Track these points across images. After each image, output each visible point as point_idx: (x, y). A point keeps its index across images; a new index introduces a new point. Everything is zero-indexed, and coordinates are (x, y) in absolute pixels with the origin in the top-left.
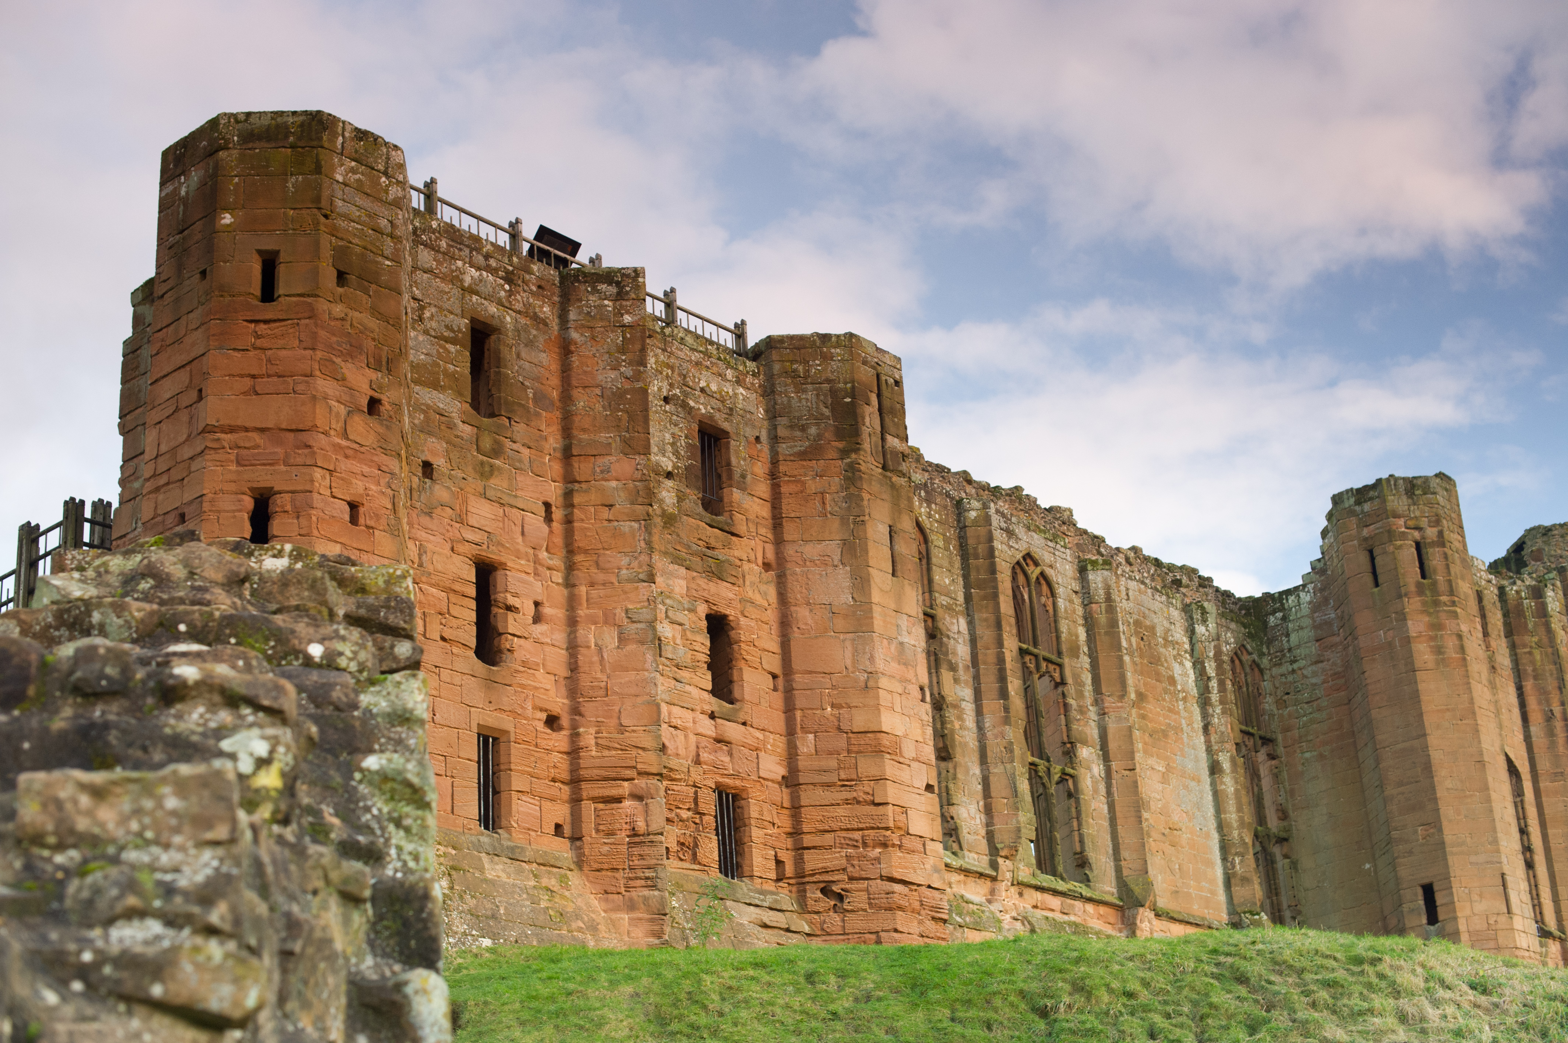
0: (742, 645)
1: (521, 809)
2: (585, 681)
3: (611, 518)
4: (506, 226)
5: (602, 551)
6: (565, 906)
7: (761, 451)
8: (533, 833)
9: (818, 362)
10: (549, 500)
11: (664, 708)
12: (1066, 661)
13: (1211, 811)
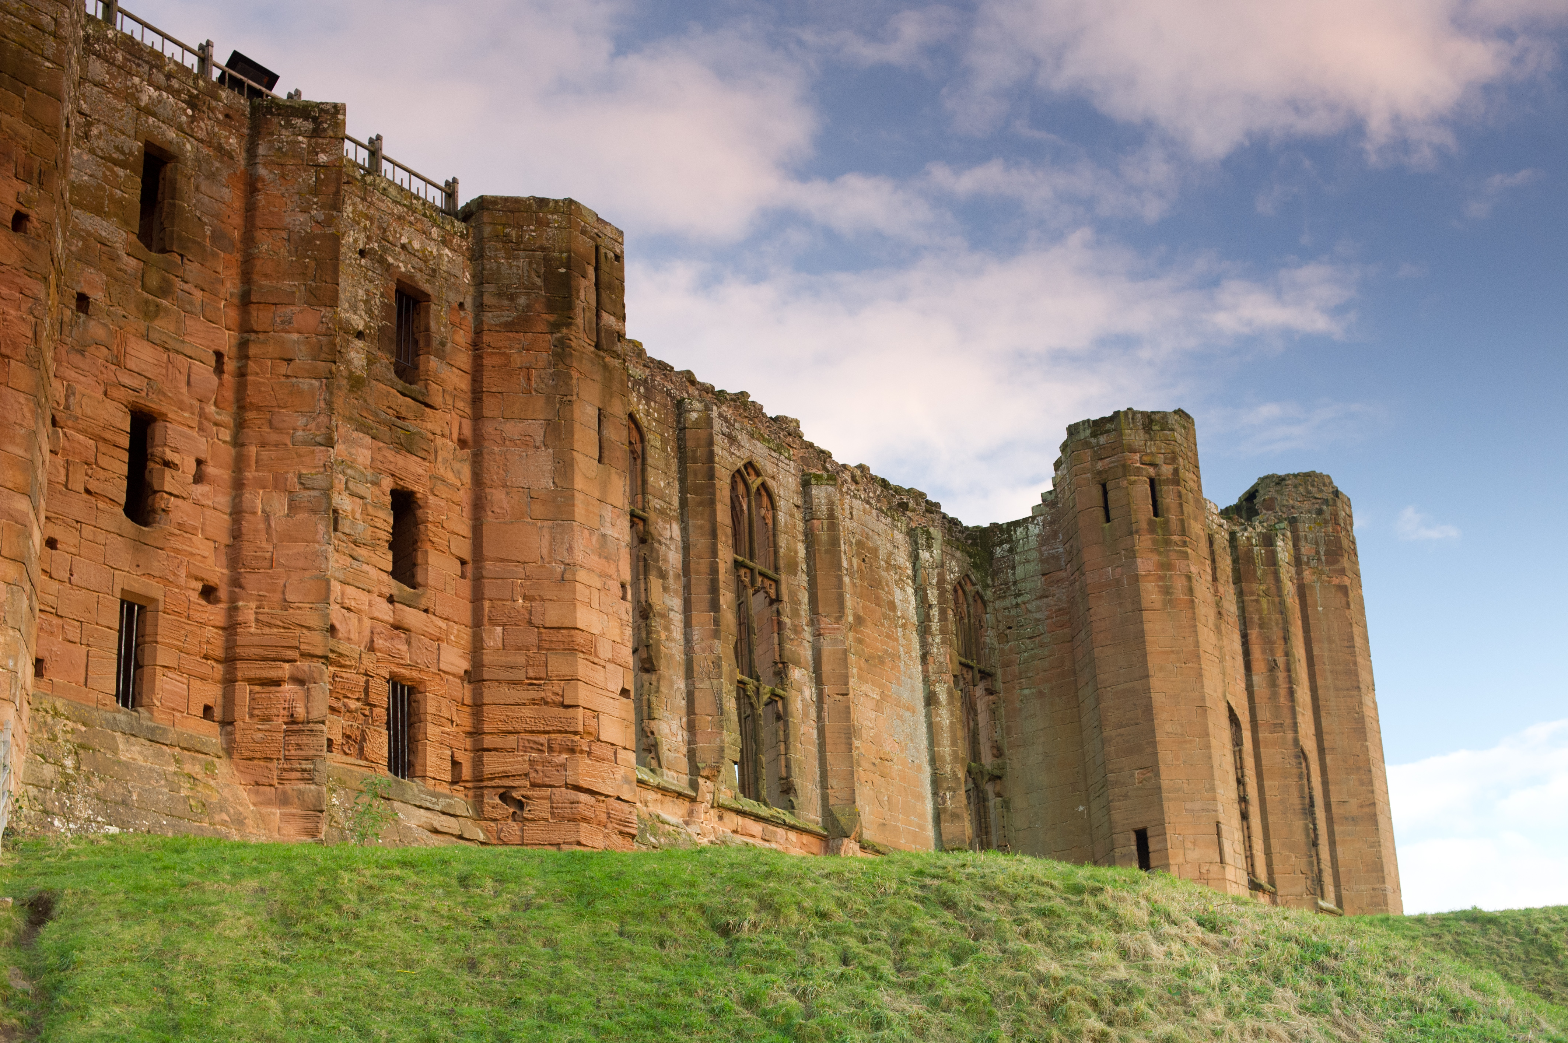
0: (430, 526)
1: (166, 686)
2: (248, 550)
3: (289, 373)
4: (196, 48)
5: (277, 409)
6: (209, 796)
7: (464, 318)
8: (177, 714)
9: (532, 228)
10: (221, 349)
11: (336, 587)
12: (783, 577)
13: (924, 743)
